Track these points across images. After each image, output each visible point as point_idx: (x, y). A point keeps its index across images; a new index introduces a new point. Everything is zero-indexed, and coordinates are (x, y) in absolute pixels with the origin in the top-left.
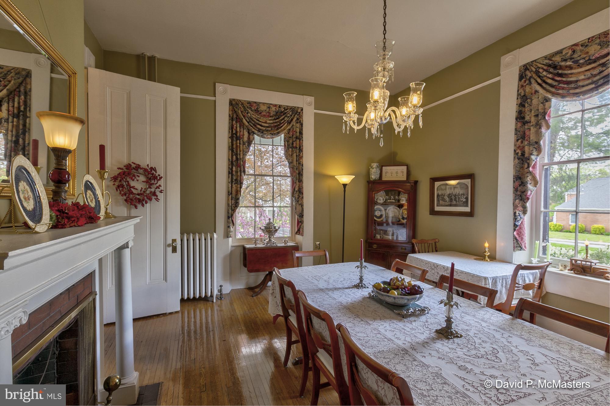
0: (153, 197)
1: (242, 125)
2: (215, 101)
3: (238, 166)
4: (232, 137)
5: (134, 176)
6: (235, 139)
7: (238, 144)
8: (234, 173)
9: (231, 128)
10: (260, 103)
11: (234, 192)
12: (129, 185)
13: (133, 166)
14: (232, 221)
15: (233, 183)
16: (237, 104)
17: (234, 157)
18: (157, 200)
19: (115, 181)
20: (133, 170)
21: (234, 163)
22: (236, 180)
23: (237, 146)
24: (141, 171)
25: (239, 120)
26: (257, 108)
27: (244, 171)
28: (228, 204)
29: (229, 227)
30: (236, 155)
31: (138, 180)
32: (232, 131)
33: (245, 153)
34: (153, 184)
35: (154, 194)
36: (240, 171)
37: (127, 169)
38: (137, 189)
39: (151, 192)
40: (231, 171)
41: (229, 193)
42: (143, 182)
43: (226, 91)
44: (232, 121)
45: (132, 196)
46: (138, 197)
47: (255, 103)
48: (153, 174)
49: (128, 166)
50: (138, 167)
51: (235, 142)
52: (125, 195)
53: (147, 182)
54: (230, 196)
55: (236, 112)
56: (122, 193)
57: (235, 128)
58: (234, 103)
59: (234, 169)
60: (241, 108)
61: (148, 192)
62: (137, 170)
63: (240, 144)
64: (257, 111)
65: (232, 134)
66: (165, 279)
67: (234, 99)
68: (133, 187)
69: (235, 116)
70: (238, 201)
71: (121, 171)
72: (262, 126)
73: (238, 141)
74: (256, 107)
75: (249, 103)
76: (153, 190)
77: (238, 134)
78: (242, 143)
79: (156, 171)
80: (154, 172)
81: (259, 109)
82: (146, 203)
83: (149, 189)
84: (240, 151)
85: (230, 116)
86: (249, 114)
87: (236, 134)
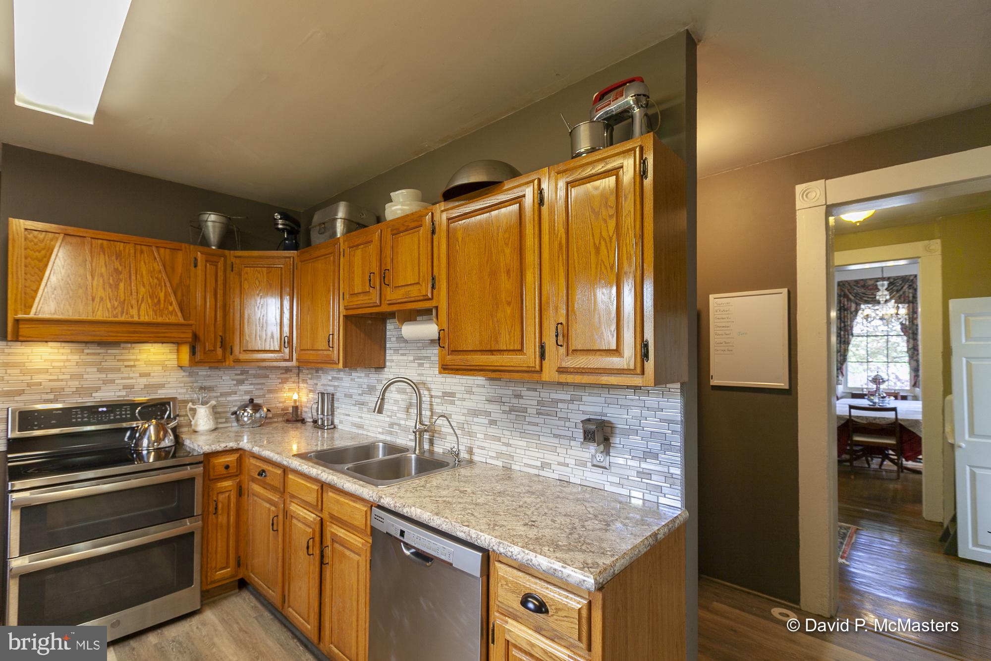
1: (849, 300)
3: (846, 330)
4: (840, 310)
6: (842, 310)
8: (842, 336)
10: (867, 279)
11: (842, 351)
14: (842, 373)
16: (844, 285)
21: (843, 329)
22: (844, 341)
23: (845, 316)
25: (846, 296)
27: (852, 335)
30: (844, 322)
32: (841, 305)
33: (852, 320)
36: (848, 333)
40: (839, 334)
41: (839, 351)
44: (841, 297)
47: (862, 280)
51: (842, 313)
54: (839, 354)
57: (843, 302)
58: (841, 284)
59: (842, 333)
63: (847, 313)
64: (864, 286)
65: (841, 307)
67: (842, 281)
69: (843, 293)
70: (846, 358)
72: (868, 298)
77: (846, 307)
78: (849, 312)
84: (848, 319)
86: (855, 291)
87: (844, 306)
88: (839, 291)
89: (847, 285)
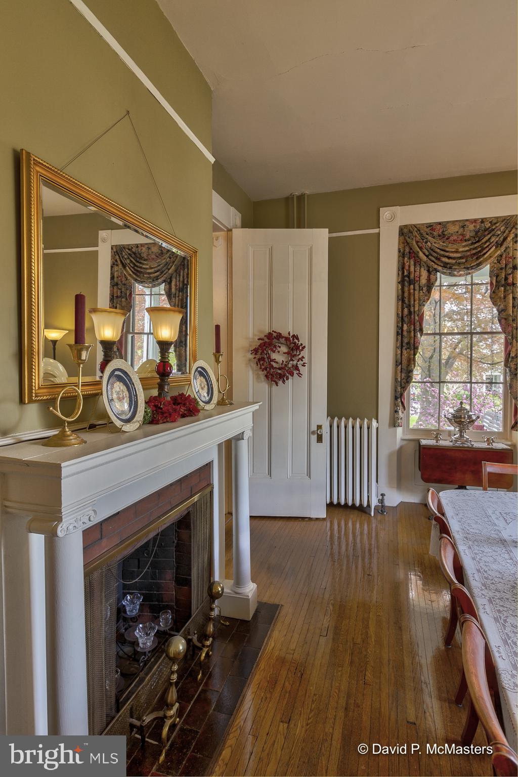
0: (295, 372)
1: (418, 262)
2: (379, 234)
3: (412, 323)
4: (402, 282)
5: (275, 347)
6: (406, 284)
7: (412, 291)
8: (405, 333)
9: (402, 267)
10: (448, 222)
11: (405, 362)
12: (269, 357)
13: (275, 334)
14: (402, 403)
15: (404, 348)
16: (410, 232)
17: (406, 310)
18: (299, 375)
19: (256, 354)
20: (275, 340)
21: (406, 319)
22: (408, 343)
23: (410, 294)
24: (282, 340)
25: (413, 255)
26: (443, 231)
27: (421, 330)
28: (396, 379)
29: (396, 412)
30: (409, 306)
31: (279, 352)
32: (403, 273)
33: (421, 305)
34: (295, 355)
35: (297, 368)
36: (414, 330)
37: (268, 339)
38: (277, 363)
39: (293, 366)
40: (400, 331)
41: (398, 363)
42: (284, 353)
43: (394, 216)
44: (404, 257)
45: (272, 370)
46: (279, 371)
47: (440, 223)
48: (295, 343)
49: (269, 336)
50: (279, 336)
51: (406, 289)
52: (266, 370)
53: (288, 353)
54: (399, 367)
55: (408, 243)
56: (263, 367)
57: (407, 267)
58: (405, 231)
59: (405, 327)
60: (416, 237)
61: (290, 366)
62: (278, 340)
63: (414, 290)
64: (442, 236)
65: (403, 276)
66: (309, 474)
67: (406, 225)
68: (274, 360)
69: (407, 250)
70: (410, 374)
71: (262, 341)
72: (449, 258)
73: (412, 286)
74: (441, 231)
75: (430, 226)
76: (295, 363)
77: (412, 276)
78: (417, 287)
79: (298, 339)
80: (297, 341)
81: (446, 233)
82: (288, 379)
83: (291, 362)
84: (414, 301)
85: (399, 251)
86: (429, 244)
87: (409, 276)
88: (402, 245)
89: (415, 233)
